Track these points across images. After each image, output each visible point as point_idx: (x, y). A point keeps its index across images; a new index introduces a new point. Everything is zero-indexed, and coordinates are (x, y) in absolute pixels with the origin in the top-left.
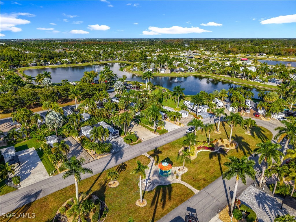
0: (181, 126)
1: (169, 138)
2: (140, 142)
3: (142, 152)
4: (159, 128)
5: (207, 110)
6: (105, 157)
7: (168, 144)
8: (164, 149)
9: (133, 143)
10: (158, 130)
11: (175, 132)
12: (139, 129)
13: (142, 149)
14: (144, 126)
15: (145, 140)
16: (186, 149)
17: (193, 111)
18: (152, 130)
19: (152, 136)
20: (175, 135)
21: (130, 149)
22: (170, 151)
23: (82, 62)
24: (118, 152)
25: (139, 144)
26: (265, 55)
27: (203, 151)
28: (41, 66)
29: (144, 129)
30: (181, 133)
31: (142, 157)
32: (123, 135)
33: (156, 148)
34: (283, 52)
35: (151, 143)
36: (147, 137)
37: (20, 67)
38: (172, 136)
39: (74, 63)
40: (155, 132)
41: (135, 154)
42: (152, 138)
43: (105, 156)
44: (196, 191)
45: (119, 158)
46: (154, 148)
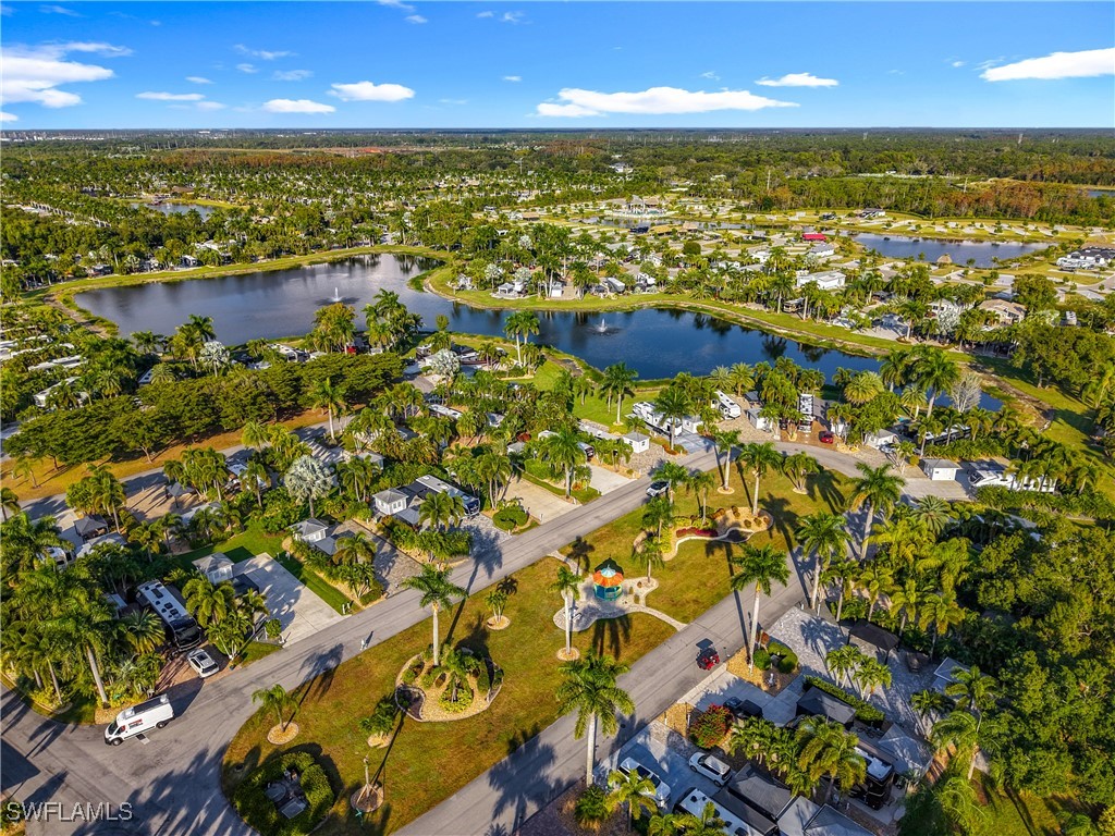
0: (634, 478)
1: (606, 510)
2: (535, 524)
3: (545, 550)
4: (576, 486)
5: (698, 428)
6: (459, 567)
7: (606, 526)
8: (597, 539)
9: (519, 528)
10: (576, 492)
11: (620, 494)
12: (526, 491)
13: (546, 542)
14: (537, 483)
15: (547, 520)
16: (650, 536)
17: (660, 431)
18: (559, 492)
19: (562, 509)
20: (621, 503)
21: (515, 545)
22: (612, 543)
23: (269, 256)
24: (486, 553)
25: (534, 530)
26: (880, 214)
27: (691, 540)
28: (128, 273)
29: (537, 490)
30: (635, 496)
31: (548, 560)
32: (487, 510)
33: (579, 539)
34: (939, 204)
35: (563, 525)
36: (551, 511)
37: (55, 280)
38: (614, 506)
39: (245, 259)
40: (568, 497)
41: (530, 556)
42: (563, 513)
43: (457, 563)
44: (679, 625)
45: (495, 567)
46: (575, 539)
